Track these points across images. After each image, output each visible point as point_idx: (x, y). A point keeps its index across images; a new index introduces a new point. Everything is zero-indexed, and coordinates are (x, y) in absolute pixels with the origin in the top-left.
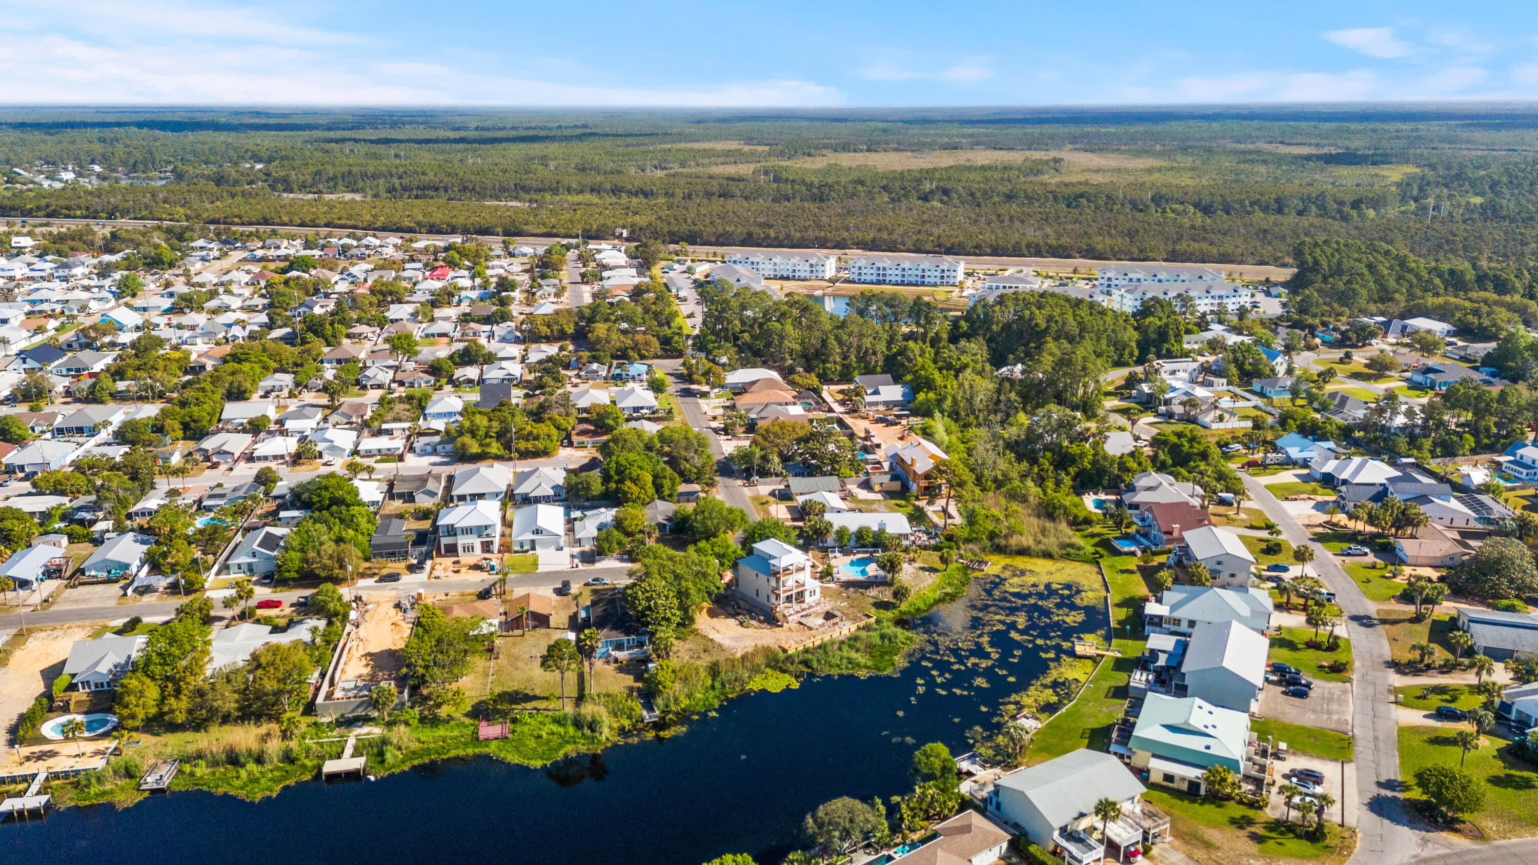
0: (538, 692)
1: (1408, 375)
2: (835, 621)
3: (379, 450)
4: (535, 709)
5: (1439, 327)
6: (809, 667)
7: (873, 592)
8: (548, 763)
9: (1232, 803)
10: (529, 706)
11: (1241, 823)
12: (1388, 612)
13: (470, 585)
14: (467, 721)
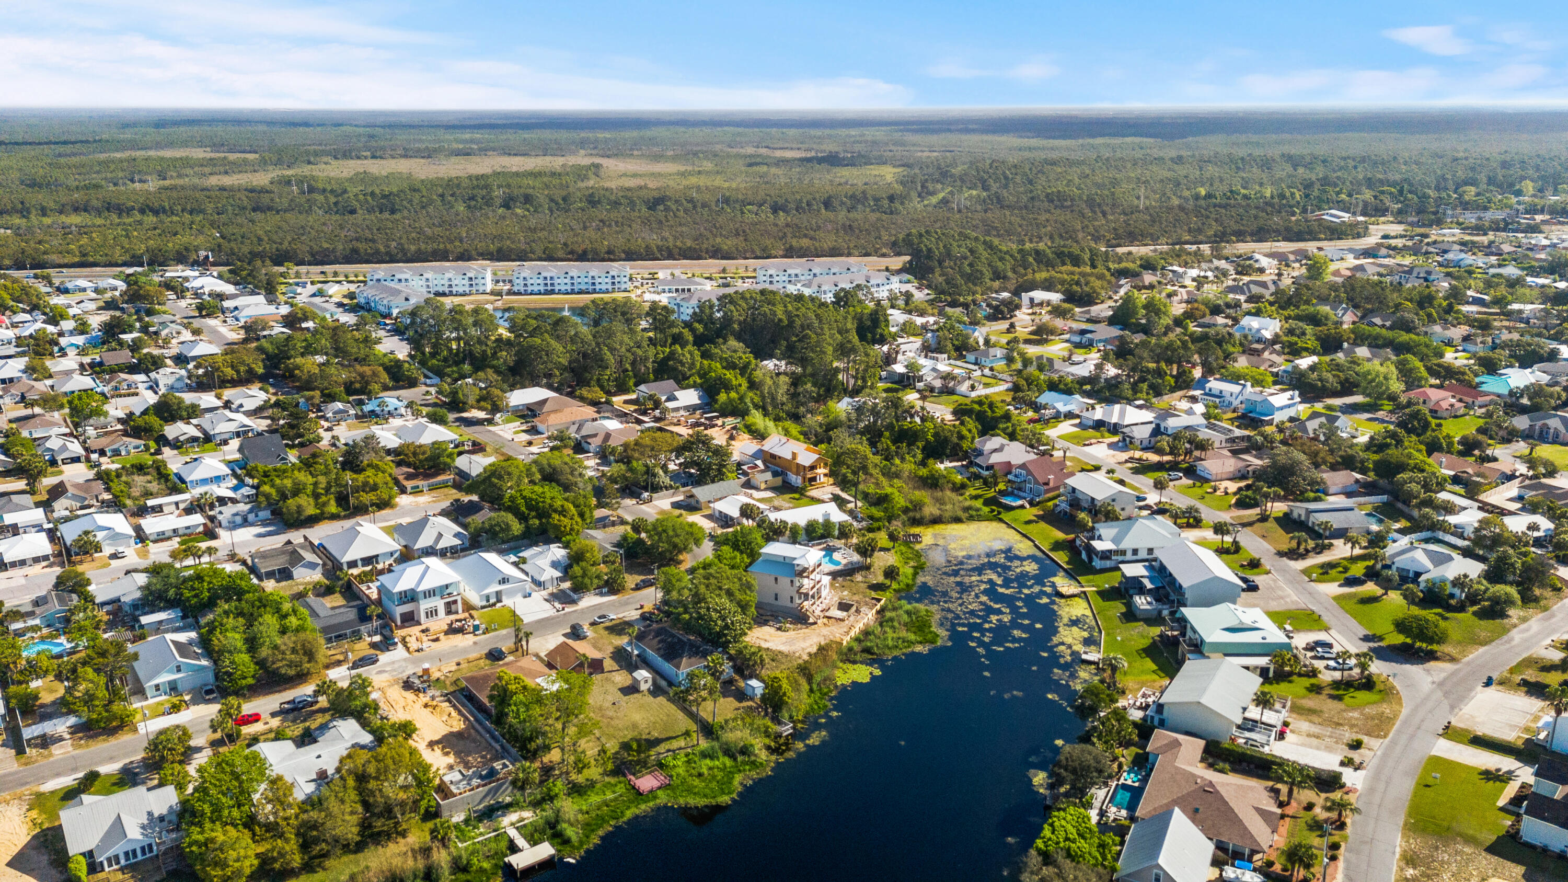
0: (656, 734)
1: (1067, 336)
2: (854, 608)
3: (174, 531)
4: (669, 751)
5: (1055, 297)
6: (872, 654)
7: (859, 577)
8: (735, 796)
9: (1295, 678)
10: (662, 748)
11: (1316, 689)
12: (1239, 517)
13: (465, 650)
14: (613, 780)
